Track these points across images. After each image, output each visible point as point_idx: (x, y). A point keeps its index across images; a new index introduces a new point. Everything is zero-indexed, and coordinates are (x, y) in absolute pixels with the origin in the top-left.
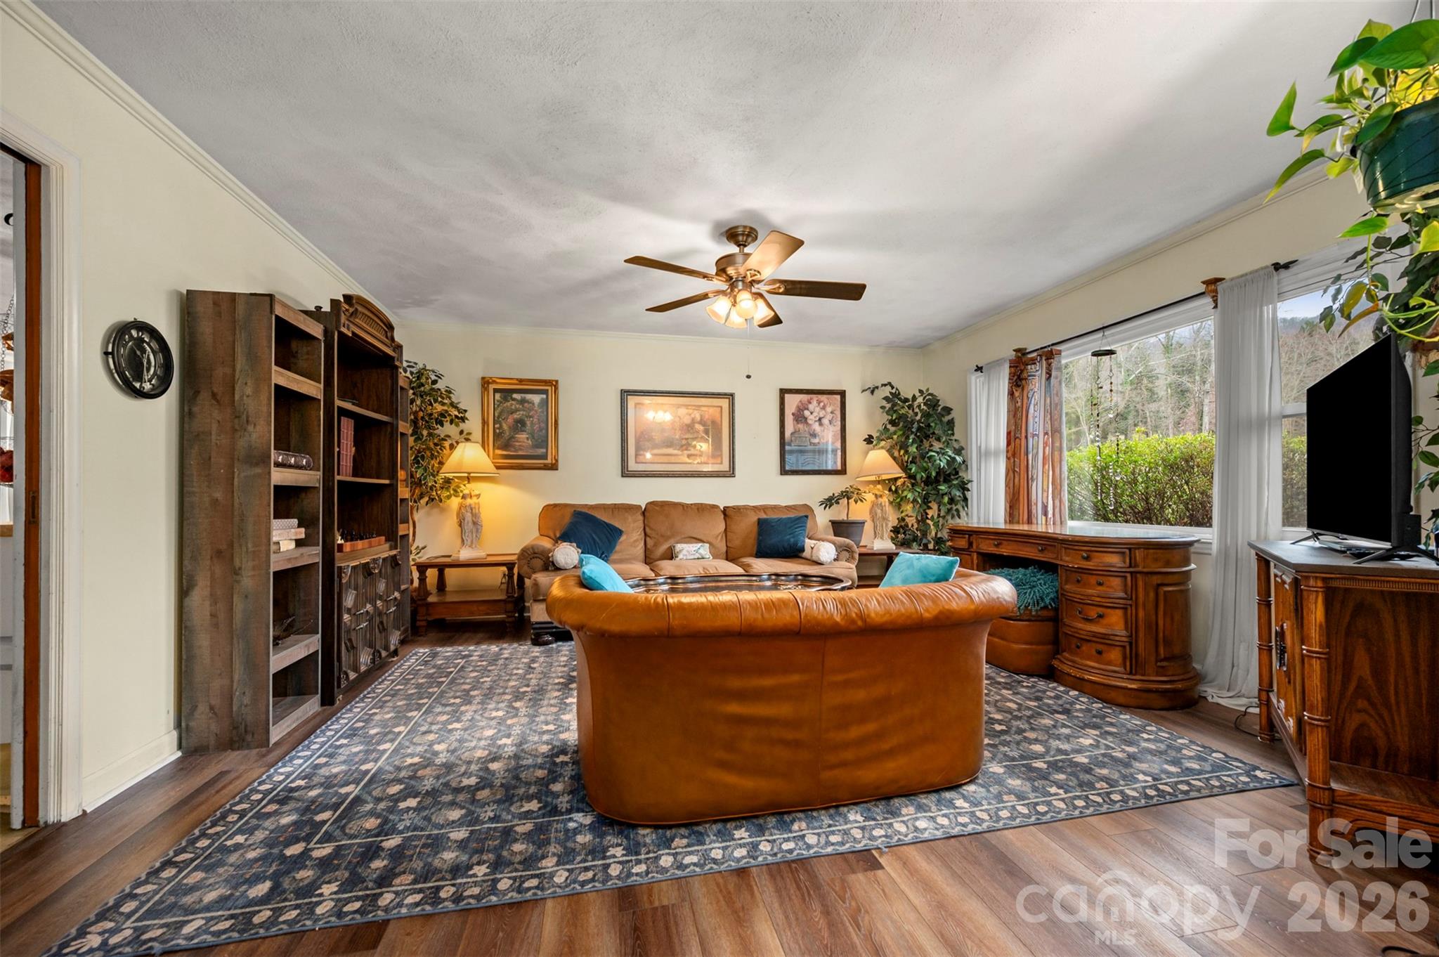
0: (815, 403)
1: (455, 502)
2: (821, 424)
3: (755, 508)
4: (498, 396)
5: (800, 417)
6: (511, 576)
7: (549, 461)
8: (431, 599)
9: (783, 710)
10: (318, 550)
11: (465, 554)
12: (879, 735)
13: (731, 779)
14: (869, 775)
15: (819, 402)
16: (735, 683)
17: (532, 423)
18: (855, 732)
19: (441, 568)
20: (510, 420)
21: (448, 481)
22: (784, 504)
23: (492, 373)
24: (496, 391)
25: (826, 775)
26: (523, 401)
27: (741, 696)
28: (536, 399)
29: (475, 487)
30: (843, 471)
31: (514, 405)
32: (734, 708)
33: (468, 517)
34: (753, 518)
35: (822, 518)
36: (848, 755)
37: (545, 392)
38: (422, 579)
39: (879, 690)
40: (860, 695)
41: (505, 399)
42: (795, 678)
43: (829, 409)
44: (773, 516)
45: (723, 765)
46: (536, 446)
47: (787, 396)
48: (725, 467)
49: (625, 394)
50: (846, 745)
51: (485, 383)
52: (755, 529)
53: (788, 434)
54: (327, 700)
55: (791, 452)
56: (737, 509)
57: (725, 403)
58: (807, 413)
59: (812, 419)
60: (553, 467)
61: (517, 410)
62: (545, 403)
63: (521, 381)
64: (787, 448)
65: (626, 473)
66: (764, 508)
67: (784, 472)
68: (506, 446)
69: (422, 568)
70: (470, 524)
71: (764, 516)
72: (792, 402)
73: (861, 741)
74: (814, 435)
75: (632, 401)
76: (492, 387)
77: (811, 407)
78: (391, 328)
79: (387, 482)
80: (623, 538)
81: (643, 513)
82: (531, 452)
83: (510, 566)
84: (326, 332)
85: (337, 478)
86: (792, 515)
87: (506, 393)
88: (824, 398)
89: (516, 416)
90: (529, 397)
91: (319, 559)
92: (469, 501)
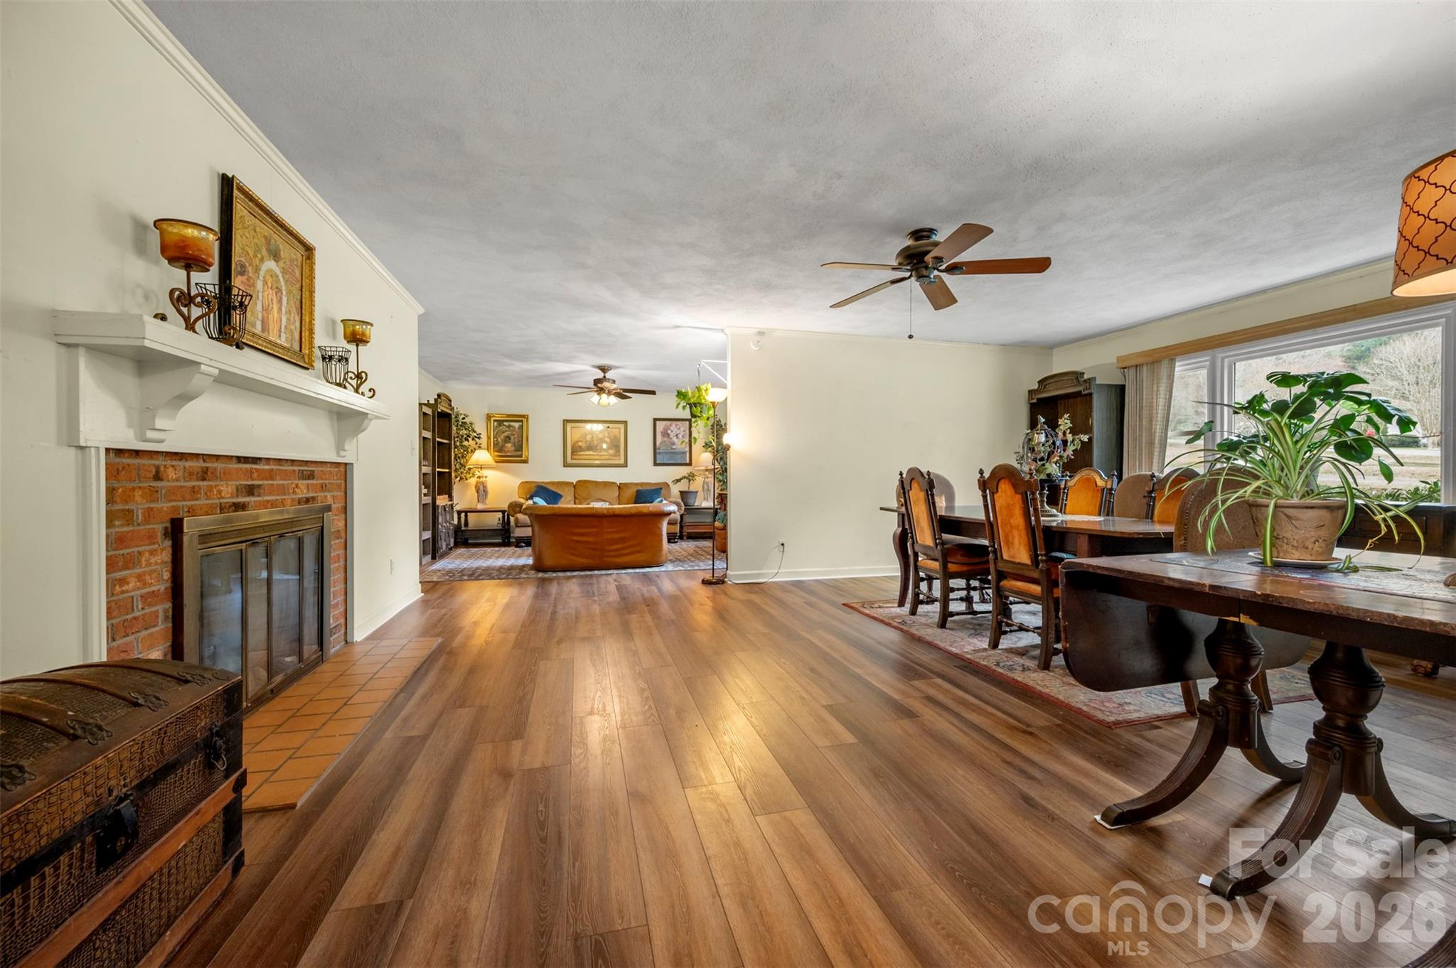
0: (674, 426)
1: (473, 481)
2: (677, 438)
3: (637, 484)
4: (496, 423)
5: (665, 434)
6: (504, 517)
7: (523, 458)
8: (463, 528)
9: (591, 539)
10: (430, 498)
11: (480, 507)
12: (623, 549)
13: (575, 558)
14: (618, 560)
15: (676, 426)
16: (576, 531)
17: (514, 439)
18: (615, 547)
19: (466, 512)
20: (502, 437)
21: (470, 469)
22: (654, 482)
23: (492, 411)
24: (495, 421)
25: (605, 559)
26: (509, 426)
27: (578, 534)
28: (517, 425)
29: (485, 472)
30: (690, 464)
31: (505, 428)
32: (576, 538)
33: (481, 487)
34: (635, 489)
35: (675, 490)
36: (612, 554)
37: (522, 421)
38: (459, 518)
39: (621, 535)
40: (616, 536)
41: (500, 425)
42: (595, 530)
43: (682, 429)
44: (645, 488)
45: (573, 555)
46: (516, 451)
47: (658, 422)
48: (622, 461)
49: (566, 422)
50: (611, 551)
51: (489, 417)
52: (635, 494)
53: (658, 443)
54: (434, 558)
55: (660, 453)
56: (626, 485)
57: (622, 426)
58: (669, 431)
59: (672, 435)
60: (526, 462)
61: (507, 431)
62: (521, 427)
63: (508, 416)
64: (658, 451)
65: (566, 465)
66: (642, 484)
67: (656, 464)
68: (500, 451)
69: (459, 513)
70: (482, 490)
71: (640, 488)
72: (660, 425)
73: (617, 550)
74: (674, 444)
75: (569, 426)
76: (493, 419)
77: (672, 428)
78: (450, 401)
79: (447, 470)
80: (562, 499)
81: (574, 486)
82: (513, 454)
83: (503, 512)
84: (433, 412)
85: (438, 470)
86: (654, 488)
87: (500, 422)
88: (679, 423)
89: (506, 434)
90: (512, 424)
91: (430, 502)
92: (482, 479)
